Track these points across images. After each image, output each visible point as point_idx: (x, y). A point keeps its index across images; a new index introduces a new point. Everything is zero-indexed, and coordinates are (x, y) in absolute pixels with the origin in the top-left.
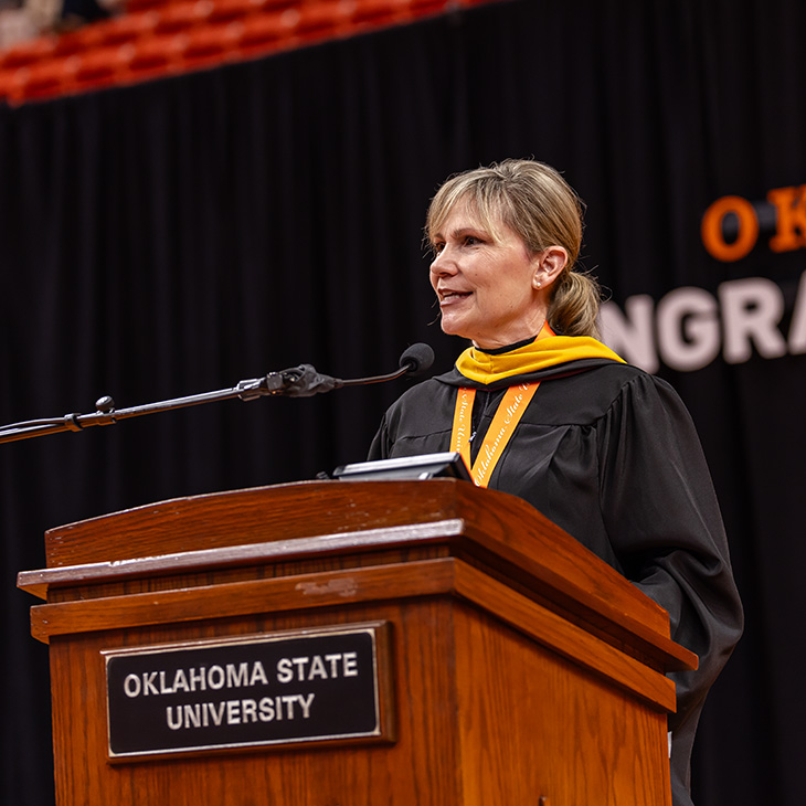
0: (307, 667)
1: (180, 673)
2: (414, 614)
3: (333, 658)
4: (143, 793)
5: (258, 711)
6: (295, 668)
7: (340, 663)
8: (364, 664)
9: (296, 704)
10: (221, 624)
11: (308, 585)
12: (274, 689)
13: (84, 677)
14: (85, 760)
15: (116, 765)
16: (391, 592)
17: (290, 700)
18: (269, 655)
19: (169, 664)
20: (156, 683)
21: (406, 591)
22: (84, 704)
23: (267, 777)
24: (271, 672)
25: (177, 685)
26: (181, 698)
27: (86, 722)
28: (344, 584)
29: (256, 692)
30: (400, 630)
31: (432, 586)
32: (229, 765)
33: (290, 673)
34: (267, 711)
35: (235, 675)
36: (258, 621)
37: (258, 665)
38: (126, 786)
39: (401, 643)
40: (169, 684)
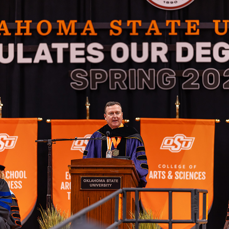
0: (111, 181)
1: (92, 180)
2: (126, 176)
3: (115, 180)
4: (85, 194)
5: (104, 185)
6: (109, 181)
7: (116, 181)
8: (119, 181)
9: (109, 185)
10: (98, 174)
11: (112, 171)
12: (106, 183)
13: (76, 179)
14: (76, 189)
15: (81, 190)
16: (124, 173)
17: (108, 184)
18: (106, 179)
19: (91, 179)
20: (89, 181)
21: (125, 173)
22: (76, 182)
23: (103, 193)
24: (106, 181)
25: (91, 181)
26: (92, 183)
27: (76, 185)
28: (117, 171)
29: (103, 183)
30: (124, 177)
31: (129, 173)
32: (98, 191)
33: (108, 181)
34: (105, 185)
35: (101, 181)
36: (103, 174)
37: (104, 180)
38: (82, 193)
39: (124, 179)
40: (90, 181)
